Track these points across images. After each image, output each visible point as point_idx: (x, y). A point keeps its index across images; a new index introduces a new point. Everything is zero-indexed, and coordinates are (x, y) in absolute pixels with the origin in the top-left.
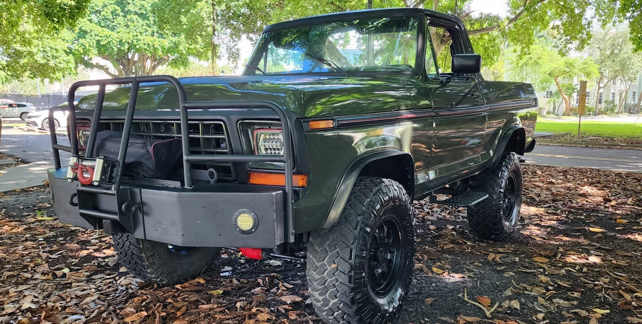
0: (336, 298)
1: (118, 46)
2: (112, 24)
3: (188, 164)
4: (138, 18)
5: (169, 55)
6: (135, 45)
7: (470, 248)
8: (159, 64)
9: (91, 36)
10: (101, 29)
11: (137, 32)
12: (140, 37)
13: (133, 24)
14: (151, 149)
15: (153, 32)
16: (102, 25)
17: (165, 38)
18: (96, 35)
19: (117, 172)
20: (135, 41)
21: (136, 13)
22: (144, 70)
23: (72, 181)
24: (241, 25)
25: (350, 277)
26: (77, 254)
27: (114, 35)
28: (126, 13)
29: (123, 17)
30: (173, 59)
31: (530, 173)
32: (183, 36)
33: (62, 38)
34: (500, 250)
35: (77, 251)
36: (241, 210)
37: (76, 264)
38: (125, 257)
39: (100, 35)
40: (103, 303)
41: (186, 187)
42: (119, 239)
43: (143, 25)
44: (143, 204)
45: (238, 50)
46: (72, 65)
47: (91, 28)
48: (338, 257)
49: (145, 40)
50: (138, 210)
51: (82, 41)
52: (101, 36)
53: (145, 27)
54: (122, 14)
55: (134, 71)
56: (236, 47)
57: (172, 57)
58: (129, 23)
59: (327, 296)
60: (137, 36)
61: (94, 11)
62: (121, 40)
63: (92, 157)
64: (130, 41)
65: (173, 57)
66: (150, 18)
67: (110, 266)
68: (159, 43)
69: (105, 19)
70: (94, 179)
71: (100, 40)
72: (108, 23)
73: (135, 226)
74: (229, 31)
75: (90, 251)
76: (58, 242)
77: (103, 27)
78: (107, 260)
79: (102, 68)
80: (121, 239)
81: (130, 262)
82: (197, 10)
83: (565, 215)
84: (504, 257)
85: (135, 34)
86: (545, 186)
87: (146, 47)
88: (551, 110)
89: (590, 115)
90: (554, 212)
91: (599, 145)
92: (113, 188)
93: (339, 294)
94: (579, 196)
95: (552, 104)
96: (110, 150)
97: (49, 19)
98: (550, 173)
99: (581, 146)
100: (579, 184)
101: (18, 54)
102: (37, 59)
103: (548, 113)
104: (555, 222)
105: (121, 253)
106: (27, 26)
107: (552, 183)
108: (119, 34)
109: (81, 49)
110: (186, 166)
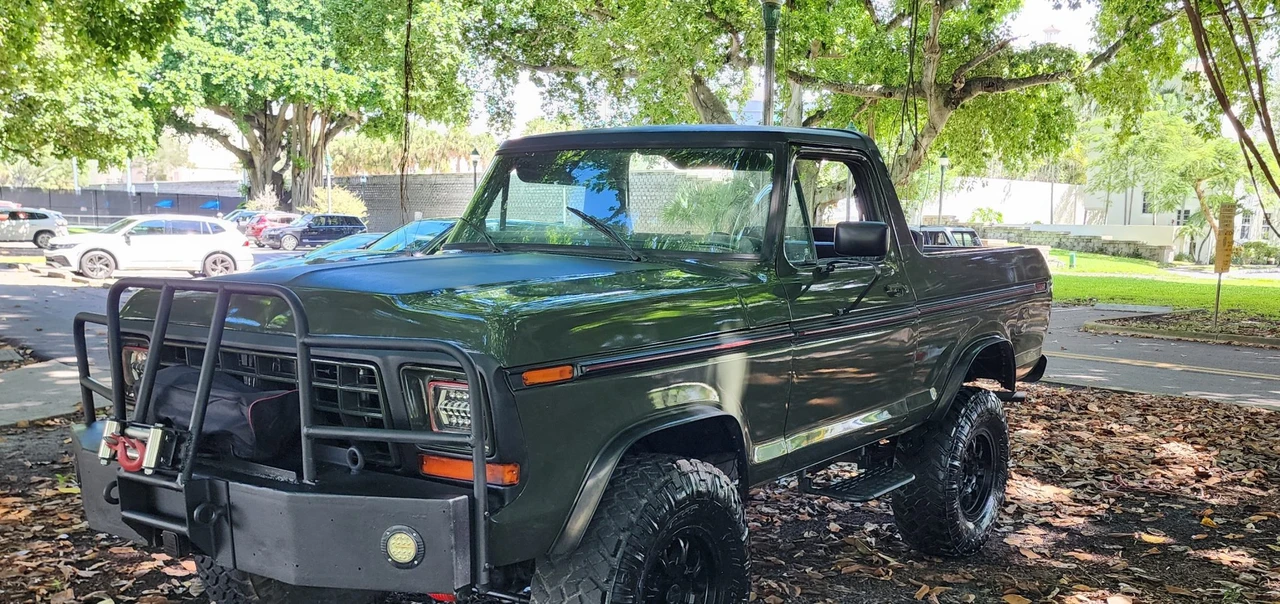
1: (250, 88)
2: (239, 39)
3: (309, 441)
4: (295, 28)
5: (362, 109)
6: (288, 88)
7: (891, 573)
8: (338, 127)
9: (191, 65)
11: (292, 59)
12: (297, 70)
13: (282, 40)
14: (247, 411)
15: (327, 60)
16: (217, 40)
18: (200, 63)
19: (187, 450)
20: (286, 78)
21: (291, 17)
22: (306, 141)
23: (108, 463)
24: (519, 52)
26: (131, 569)
27: (242, 62)
28: (268, 16)
29: (263, 24)
30: (370, 119)
31: (1074, 409)
32: (392, 71)
33: (129, 68)
34: (947, 578)
35: (133, 561)
36: (395, 527)
37: (127, 589)
39: (211, 62)
41: (306, 481)
43: (304, 44)
44: (232, 507)
45: (510, 104)
46: (148, 131)
47: (194, 48)
49: (309, 78)
50: (223, 518)
51: (170, 75)
52: (213, 67)
53: (309, 48)
54: (262, 18)
55: (284, 142)
56: (506, 99)
57: (367, 115)
58: (276, 38)
60: (292, 67)
61: (198, 9)
62: (257, 75)
63: (144, 421)
64: (274, 77)
65: (371, 114)
66: (322, 29)
67: (191, 596)
68: (339, 84)
69: (224, 28)
70: (144, 465)
71: (211, 74)
72: (230, 36)
73: (219, 544)
74: (492, 64)
75: (156, 564)
76: (96, 542)
77: (218, 45)
78: (187, 584)
79: (215, 135)
82: (419, 20)
83: (1107, 506)
84: (948, 593)
85: (287, 61)
86: (1093, 439)
88: (1186, 250)
89: (1269, 263)
90: (1088, 498)
91: (1253, 341)
92: (179, 478)
94: (1153, 463)
95: (1188, 239)
96: (177, 407)
97: (97, 42)
98: (1116, 409)
99: (1217, 341)
100: (1163, 437)
101: (30, 106)
102: (72, 117)
103: (1179, 258)
104: (1081, 520)
106: (52, 46)
107: (1110, 433)
108: (251, 62)
109: (168, 94)
110: (307, 445)
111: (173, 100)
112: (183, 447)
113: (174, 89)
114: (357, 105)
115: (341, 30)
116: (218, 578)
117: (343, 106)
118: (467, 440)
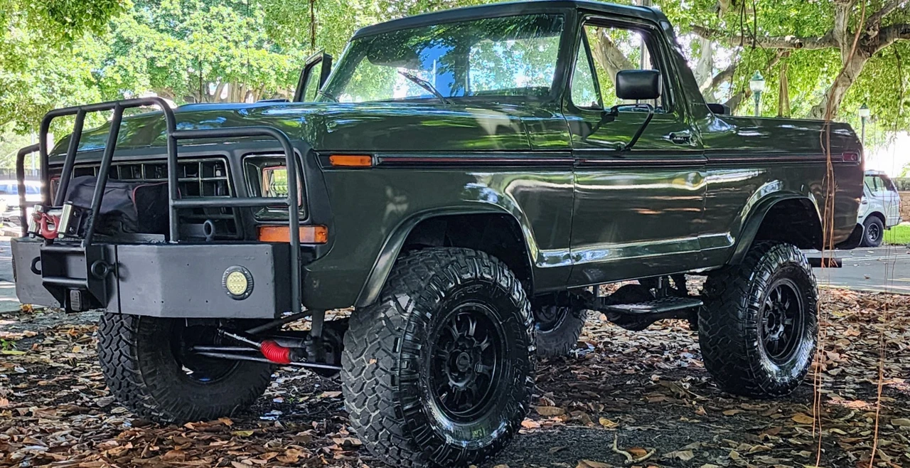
0: (377, 409)
1: (191, 70)
2: (181, 25)
3: (175, 211)
6: (224, 68)
7: (694, 403)
10: (158, 35)
11: (229, 41)
12: (233, 51)
13: (220, 25)
14: (132, 194)
15: (261, 41)
16: (162, 27)
17: (283, 53)
18: (147, 48)
19: (89, 222)
20: (223, 59)
23: (34, 238)
25: (393, 377)
27: (184, 46)
29: (203, 10)
33: (82, 55)
36: (232, 267)
37: (49, 403)
38: (113, 376)
39: (156, 47)
40: (77, 439)
41: (171, 241)
42: (106, 348)
43: (240, 27)
44: (119, 265)
47: (141, 34)
48: (378, 349)
49: (244, 57)
50: (113, 273)
51: (120, 60)
52: (157, 51)
53: (244, 30)
58: (214, 23)
59: (366, 407)
60: (228, 48)
62: (197, 57)
63: (60, 205)
64: (213, 58)
66: (257, 13)
67: (98, 407)
68: (271, 63)
69: (168, 15)
70: (58, 231)
71: (155, 58)
72: (173, 22)
73: (108, 296)
76: (29, 379)
77: (162, 31)
80: (109, 349)
81: (120, 383)
85: (225, 45)
87: (245, 70)
92: (82, 243)
93: (380, 402)
96: (84, 198)
97: (56, 20)
102: (33, 96)
105: (108, 371)
108: (192, 45)
109: (118, 77)
110: (173, 213)
111: (121, 82)
112: (87, 220)
113: (123, 73)
114: (286, 83)
115: (271, 10)
116: (116, 369)
117: (273, 83)
118: (285, 201)
